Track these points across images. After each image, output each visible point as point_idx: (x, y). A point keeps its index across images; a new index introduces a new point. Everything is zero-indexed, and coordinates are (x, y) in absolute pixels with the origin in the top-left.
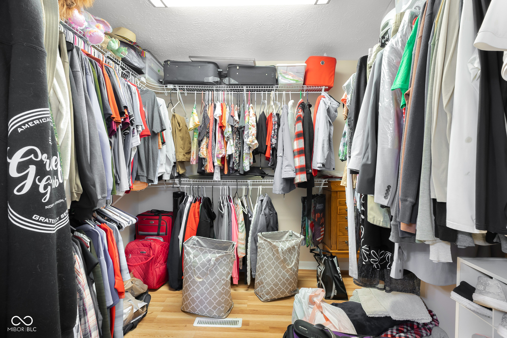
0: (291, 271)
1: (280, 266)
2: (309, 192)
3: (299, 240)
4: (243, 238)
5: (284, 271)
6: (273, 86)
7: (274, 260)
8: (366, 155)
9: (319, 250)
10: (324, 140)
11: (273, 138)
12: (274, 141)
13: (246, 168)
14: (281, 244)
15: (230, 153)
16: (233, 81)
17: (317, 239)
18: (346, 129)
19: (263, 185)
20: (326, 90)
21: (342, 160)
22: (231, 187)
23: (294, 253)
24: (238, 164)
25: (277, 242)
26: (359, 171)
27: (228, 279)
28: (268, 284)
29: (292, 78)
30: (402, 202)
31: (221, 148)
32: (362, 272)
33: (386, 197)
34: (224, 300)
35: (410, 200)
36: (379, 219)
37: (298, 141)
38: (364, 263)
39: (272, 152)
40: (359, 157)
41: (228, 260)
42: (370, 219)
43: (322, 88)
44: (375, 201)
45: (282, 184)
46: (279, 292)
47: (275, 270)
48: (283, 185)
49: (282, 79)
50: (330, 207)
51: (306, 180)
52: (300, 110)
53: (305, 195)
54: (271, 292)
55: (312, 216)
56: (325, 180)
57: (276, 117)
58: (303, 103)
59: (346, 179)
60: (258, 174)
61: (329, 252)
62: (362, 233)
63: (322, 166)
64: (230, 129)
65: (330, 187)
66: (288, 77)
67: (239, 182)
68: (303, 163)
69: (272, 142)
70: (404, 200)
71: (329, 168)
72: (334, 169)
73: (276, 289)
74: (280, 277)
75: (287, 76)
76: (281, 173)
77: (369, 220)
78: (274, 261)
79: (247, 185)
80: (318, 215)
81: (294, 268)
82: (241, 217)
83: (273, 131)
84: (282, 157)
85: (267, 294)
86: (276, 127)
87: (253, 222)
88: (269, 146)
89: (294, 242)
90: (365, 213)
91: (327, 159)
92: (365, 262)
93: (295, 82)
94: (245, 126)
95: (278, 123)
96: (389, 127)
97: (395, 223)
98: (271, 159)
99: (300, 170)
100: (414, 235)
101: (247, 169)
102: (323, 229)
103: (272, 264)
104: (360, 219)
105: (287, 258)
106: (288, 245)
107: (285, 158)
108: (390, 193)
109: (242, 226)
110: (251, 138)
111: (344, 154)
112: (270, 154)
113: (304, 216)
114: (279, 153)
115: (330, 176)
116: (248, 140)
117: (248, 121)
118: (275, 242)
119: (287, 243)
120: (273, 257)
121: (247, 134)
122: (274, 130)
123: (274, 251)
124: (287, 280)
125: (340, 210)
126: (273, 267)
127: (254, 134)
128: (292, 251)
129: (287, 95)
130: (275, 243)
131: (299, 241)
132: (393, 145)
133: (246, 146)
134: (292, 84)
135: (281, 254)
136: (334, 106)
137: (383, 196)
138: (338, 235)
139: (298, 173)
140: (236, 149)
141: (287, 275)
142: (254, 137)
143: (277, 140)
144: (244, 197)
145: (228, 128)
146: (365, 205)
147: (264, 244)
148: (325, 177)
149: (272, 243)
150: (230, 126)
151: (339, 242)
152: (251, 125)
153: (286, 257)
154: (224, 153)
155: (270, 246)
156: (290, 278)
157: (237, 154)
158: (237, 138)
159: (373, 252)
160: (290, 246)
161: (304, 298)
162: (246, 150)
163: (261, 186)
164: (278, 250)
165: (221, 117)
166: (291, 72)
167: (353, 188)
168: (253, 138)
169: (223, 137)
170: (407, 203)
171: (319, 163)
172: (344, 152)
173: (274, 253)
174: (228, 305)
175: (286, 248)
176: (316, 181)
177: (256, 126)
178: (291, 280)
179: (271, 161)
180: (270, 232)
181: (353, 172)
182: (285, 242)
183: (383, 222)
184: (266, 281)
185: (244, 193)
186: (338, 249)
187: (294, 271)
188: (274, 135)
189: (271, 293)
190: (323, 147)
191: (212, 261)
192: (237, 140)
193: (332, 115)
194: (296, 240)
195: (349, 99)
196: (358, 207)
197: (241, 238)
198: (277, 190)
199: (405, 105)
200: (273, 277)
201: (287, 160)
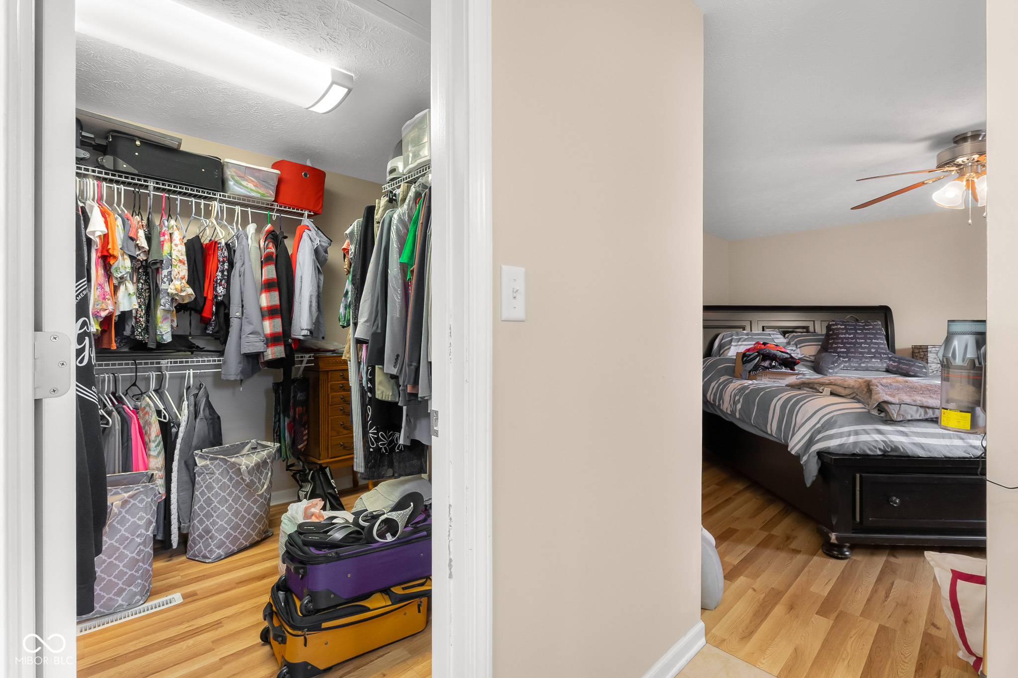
0: (261, 499)
1: (242, 496)
2: (287, 374)
3: (273, 450)
4: (160, 467)
5: (249, 503)
6: (216, 193)
7: (231, 488)
8: (376, 323)
9: (301, 463)
10: (311, 296)
11: (220, 285)
12: (221, 290)
13: (164, 337)
14: (243, 459)
15: (127, 309)
16: (125, 166)
17: (299, 447)
18: (349, 286)
19: (195, 367)
20: (309, 216)
21: (344, 327)
22: (120, 376)
23: (265, 471)
24: (144, 329)
25: (238, 456)
26: (368, 340)
27: (149, 533)
28: (221, 530)
29: (253, 188)
30: (408, 367)
31: (104, 299)
32: (369, 463)
33: (395, 366)
34: (140, 572)
35: (414, 364)
36: (388, 393)
37: (268, 294)
38: (371, 450)
39: (216, 310)
40: (367, 324)
41: (150, 500)
42: (378, 395)
43: (303, 212)
44: (385, 372)
45: (240, 363)
46: (241, 538)
47: (233, 504)
48: (241, 365)
49: (234, 184)
50: (317, 397)
51: (283, 355)
52: (271, 245)
53: (281, 379)
54: (227, 542)
55: (291, 413)
56: (308, 355)
57: (225, 250)
58: (273, 231)
59: (350, 351)
60: (183, 349)
61: (317, 464)
62: (368, 415)
63: (309, 334)
64: (128, 263)
65: (317, 365)
66: (247, 184)
67: (141, 364)
68: (279, 329)
69: (216, 292)
70: (410, 365)
71: (316, 336)
72: (323, 338)
73: (236, 534)
74: (243, 513)
75: (244, 183)
76: (239, 345)
77: (377, 397)
78: (231, 490)
79: (159, 369)
80: (299, 410)
81: (266, 495)
82: (155, 429)
83: (219, 274)
84: (239, 318)
85: (219, 548)
86: (226, 267)
87: (182, 434)
88: (210, 297)
89: (265, 453)
90: (372, 390)
91: (314, 324)
92: (373, 448)
93: (259, 196)
94: (163, 261)
95: (229, 259)
96: (397, 296)
97: (403, 388)
98: (213, 321)
99: (273, 340)
100: (417, 394)
101: (168, 338)
102: (307, 431)
103: (228, 494)
104: (366, 399)
105: (255, 480)
106: (255, 459)
107: (247, 320)
108: (399, 362)
109: (158, 445)
110: (177, 284)
111: (346, 319)
112: (213, 313)
113: (277, 413)
114: (235, 311)
115: (316, 348)
116: (172, 286)
117: (169, 252)
118: (233, 457)
119: (254, 456)
120: (229, 484)
121: (168, 276)
122: (222, 272)
123: (230, 473)
124: (256, 514)
125: (332, 398)
126: (231, 499)
127: (184, 276)
128: (261, 469)
129: (244, 214)
130: (233, 460)
131: (274, 452)
132: (401, 314)
133: (167, 298)
134: (254, 196)
135: (246, 474)
136: (323, 244)
137: (393, 366)
138: (330, 436)
139: (270, 345)
140: (139, 301)
141: (255, 507)
142: (184, 281)
143: (228, 289)
144: (153, 392)
145: (124, 259)
146: (372, 380)
147: (210, 466)
148: (308, 350)
149: (229, 459)
150: (126, 257)
151: (331, 446)
152: (178, 259)
153: (253, 478)
154: (111, 308)
155: (225, 466)
156: (259, 511)
157: (142, 310)
158: (141, 281)
159: (381, 434)
160: (259, 460)
161: (297, 513)
162: (167, 305)
163: (191, 370)
164: (239, 469)
165: (105, 238)
166: (252, 177)
167: (358, 362)
168: (182, 284)
169: (108, 275)
170: (412, 367)
171: (306, 330)
172: (346, 316)
173: (231, 476)
174: (146, 581)
175: (253, 465)
176: (297, 356)
177: (186, 262)
178: (262, 513)
179: (213, 325)
180: (217, 447)
181: (359, 342)
182: (251, 455)
183: (391, 395)
184: (217, 526)
185: (153, 385)
186: (330, 457)
187: (265, 500)
188: (221, 281)
189: (228, 544)
190: (311, 306)
191: (115, 507)
192: (142, 284)
193: (320, 258)
194: (269, 451)
195: (353, 251)
196: (364, 384)
197: (157, 468)
198: (233, 374)
199: (410, 279)
200: (230, 515)
201: (250, 323)
